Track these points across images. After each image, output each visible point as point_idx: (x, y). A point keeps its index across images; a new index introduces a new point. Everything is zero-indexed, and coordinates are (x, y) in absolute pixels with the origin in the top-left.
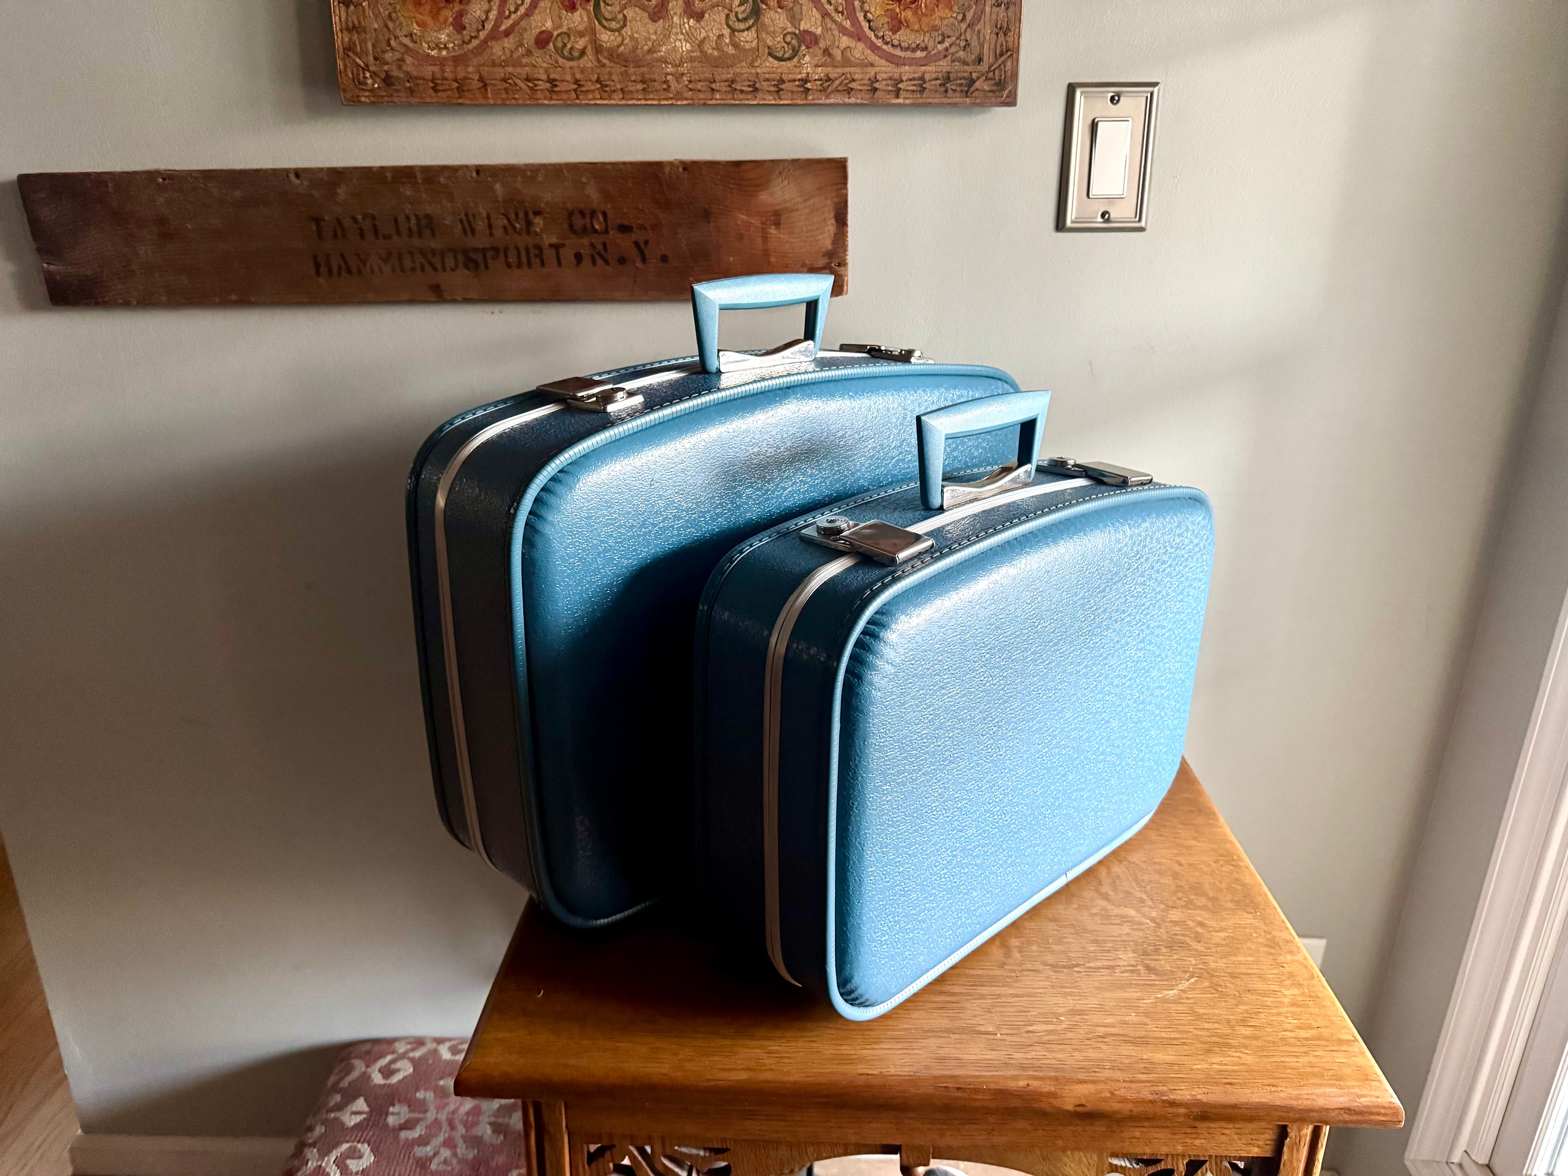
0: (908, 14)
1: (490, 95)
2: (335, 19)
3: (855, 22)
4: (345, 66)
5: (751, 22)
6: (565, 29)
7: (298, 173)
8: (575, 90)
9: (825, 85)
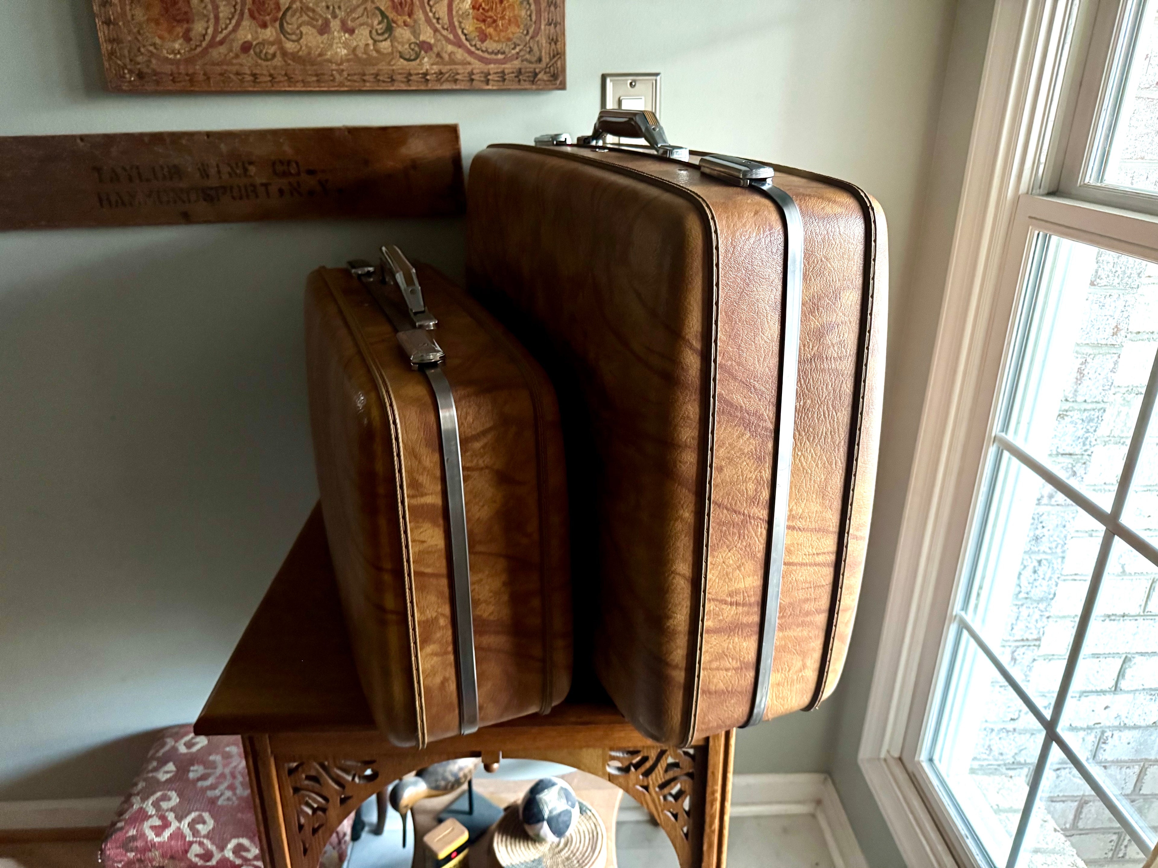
0: (491, 30)
1: (212, 85)
2: (100, 34)
3: (456, 35)
4: (110, 65)
5: (386, 35)
6: (260, 40)
7: (82, 138)
8: (271, 81)
9: (440, 76)
